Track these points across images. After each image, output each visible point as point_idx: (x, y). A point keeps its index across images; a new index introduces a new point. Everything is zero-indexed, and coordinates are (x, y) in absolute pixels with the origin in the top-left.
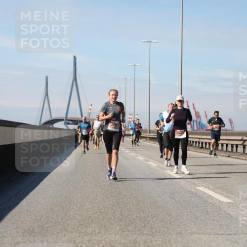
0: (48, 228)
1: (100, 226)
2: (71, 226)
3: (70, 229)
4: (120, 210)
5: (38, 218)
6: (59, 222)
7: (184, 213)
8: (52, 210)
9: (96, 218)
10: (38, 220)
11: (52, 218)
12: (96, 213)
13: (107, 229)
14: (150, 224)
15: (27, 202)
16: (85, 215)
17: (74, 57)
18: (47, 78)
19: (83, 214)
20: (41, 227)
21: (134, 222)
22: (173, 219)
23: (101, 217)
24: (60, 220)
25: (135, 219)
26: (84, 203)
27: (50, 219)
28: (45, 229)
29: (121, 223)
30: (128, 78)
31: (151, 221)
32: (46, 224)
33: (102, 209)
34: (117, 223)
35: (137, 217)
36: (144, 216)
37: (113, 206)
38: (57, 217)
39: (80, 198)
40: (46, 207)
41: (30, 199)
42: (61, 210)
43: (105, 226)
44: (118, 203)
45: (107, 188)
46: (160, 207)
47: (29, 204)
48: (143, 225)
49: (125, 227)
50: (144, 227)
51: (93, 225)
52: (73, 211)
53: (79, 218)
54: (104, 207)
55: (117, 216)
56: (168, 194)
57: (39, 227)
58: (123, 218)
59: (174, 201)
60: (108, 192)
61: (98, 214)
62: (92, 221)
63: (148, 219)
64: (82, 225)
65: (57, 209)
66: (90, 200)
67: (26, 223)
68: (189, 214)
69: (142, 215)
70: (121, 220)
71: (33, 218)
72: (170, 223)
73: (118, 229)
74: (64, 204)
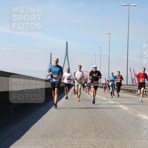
0: (55, 134)
1: (84, 134)
2: (67, 133)
3: (67, 135)
4: (95, 126)
5: (49, 129)
6: (61, 131)
7: (131, 128)
8: (56, 125)
9: (81, 129)
10: (49, 130)
11: (56, 129)
12: (81, 127)
13: (88, 136)
14: (112, 133)
15: (42, 120)
16: (75, 128)
17: (67, 42)
18: (51, 54)
19: (74, 127)
20: (51, 134)
21: (103, 132)
22: (125, 131)
23: (84, 129)
24: (61, 130)
25: (103, 131)
26: (74, 122)
27: (55, 130)
28: (53, 135)
29: (96, 132)
30: (97, 54)
31: (113, 132)
32: (54, 132)
33: (84, 125)
34: (94, 132)
35: (104, 129)
36: (109, 129)
37: (90, 123)
38: (59, 128)
39: (72, 119)
40: (53, 123)
41: (44, 119)
42: (61, 125)
43: (87, 134)
44: (93, 122)
45: (86, 114)
46: (117, 124)
47: (43, 121)
48: (108, 134)
49: (98, 135)
50: (109, 135)
51: (80, 133)
52: (68, 125)
53: (72, 129)
54: (85, 124)
55: (93, 129)
56: (122, 118)
57: (49, 134)
58: (97, 130)
59: (125, 121)
60: (87, 116)
61: (82, 127)
62: (79, 131)
63: (111, 131)
64: (74, 133)
65: (59, 124)
66: (77, 120)
67: (42, 131)
68: (134, 128)
69: (107, 128)
70: (96, 131)
71: (46, 129)
72: (124, 133)
73: (94, 135)
74: (62, 122)
